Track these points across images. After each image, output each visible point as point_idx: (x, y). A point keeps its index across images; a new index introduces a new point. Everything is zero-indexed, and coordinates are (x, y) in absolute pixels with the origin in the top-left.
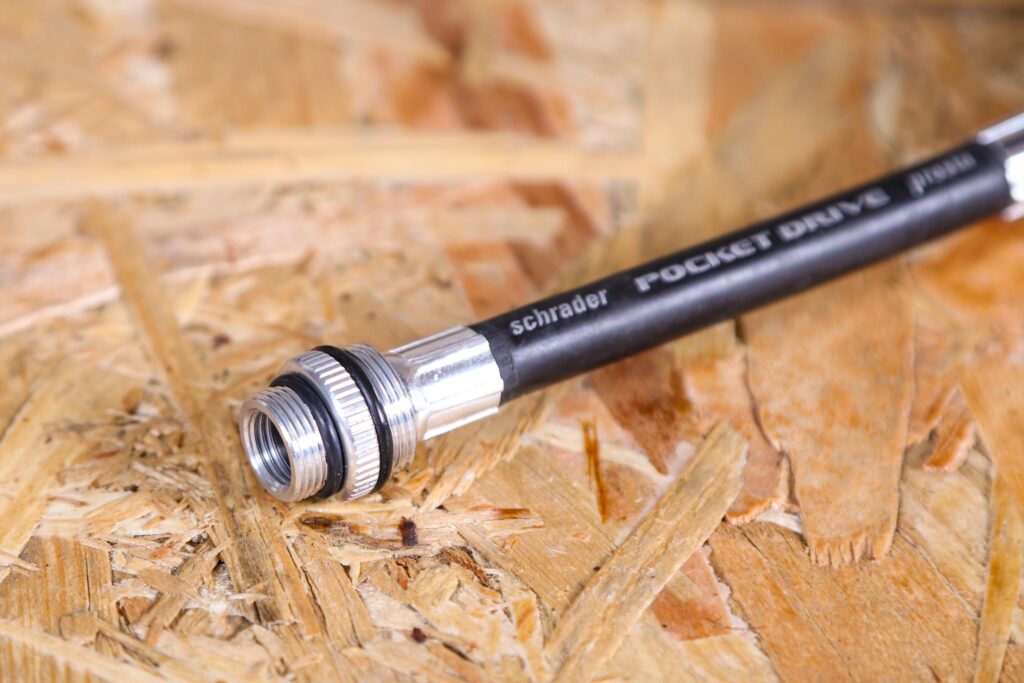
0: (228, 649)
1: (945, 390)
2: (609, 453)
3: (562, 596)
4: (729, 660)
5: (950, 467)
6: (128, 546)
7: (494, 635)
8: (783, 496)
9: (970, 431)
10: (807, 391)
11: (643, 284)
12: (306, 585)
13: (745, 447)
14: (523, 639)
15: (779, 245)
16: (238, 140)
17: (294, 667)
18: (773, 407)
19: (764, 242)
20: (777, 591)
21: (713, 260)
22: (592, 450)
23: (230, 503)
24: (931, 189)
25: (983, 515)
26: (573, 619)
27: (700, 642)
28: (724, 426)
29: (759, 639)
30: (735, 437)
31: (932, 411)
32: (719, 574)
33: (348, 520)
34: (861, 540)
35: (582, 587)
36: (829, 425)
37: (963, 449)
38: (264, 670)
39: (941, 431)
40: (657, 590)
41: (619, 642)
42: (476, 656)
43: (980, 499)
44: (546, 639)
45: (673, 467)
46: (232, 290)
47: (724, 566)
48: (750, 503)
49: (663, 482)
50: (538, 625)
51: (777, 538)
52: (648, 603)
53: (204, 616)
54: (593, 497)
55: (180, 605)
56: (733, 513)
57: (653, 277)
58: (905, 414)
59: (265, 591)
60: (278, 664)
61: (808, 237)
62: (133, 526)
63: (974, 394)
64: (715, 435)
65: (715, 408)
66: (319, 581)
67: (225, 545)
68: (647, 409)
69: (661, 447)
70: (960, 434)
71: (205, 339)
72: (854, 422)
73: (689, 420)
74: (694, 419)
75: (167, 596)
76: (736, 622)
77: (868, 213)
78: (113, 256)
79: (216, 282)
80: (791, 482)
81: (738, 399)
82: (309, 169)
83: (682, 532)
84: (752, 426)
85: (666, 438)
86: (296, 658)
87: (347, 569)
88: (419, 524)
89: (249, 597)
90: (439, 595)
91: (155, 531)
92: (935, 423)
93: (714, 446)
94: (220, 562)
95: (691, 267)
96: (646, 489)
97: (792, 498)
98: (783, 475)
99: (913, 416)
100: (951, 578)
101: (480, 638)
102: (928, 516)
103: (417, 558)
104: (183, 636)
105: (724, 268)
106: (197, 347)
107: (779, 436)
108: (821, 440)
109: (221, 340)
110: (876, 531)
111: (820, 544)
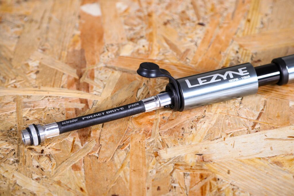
0: (11, 166)
1: (128, 138)
2: (76, 142)
3: (60, 163)
4: (79, 175)
5: (123, 149)
6: (3, 149)
7: (48, 168)
8: (98, 151)
9: (129, 144)
10: (108, 136)
11: (83, 119)
12: (25, 158)
13: (96, 143)
14: (52, 169)
15: (106, 114)
16: (42, 88)
17: (19, 169)
18: (102, 138)
19: (103, 114)
20: (90, 165)
21: (95, 116)
22: (74, 142)
23: (19, 144)
24: (131, 108)
25: (125, 157)
26: (60, 166)
27: (76, 172)
28: (94, 140)
29: (85, 172)
30: (95, 142)
31: (125, 140)
32: (84, 162)
33: (35, 149)
34: (106, 159)
35: (63, 162)
36: (109, 141)
37: (126, 147)
38: (14, 169)
39: (125, 144)
40: (74, 163)
41: (65, 170)
42: (44, 170)
43: (125, 154)
44: (55, 169)
45: (84, 145)
46: (32, 112)
47: (85, 161)
48: (92, 152)
49: (82, 147)
50: (55, 167)
51: (94, 157)
52: (71, 165)
53: (9, 161)
54: (71, 149)
55: (6, 159)
56: (89, 153)
57: (85, 118)
58: (120, 141)
59: (19, 158)
60: (17, 169)
61: (110, 113)
62: (4, 147)
63: (132, 139)
64: (92, 141)
65: (94, 137)
66: (27, 157)
67: (16, 151)
68: (84, 136)
69: (84, 142)
70: (127, 145)
71: (25, 119)
72: (113, 141)
73: (89, 139)
74: (90, 138)
75: (5, 157)
76: (83, 169)
77: (121, 111)
78: (17, 105)
79: (30, 110)
80: (100, 149)
81: (98, 136)
82: (51, 94)
83: (81, 155)
84: (98, 140)
85: (85, 141)
86: (19, 168)
87: (32, 156)
88: (45, 150)
89: (16, 159)
90: (43, 161)
91: (7, 148)
92: (124, 142)
93: (91, 143)
94: (15, 153)
95: (91, 117)
96: (79, 148)
97: (99, 152)
98: (99, 148)
99: (122, 141)
100: (116, 166)
101: (46, 168)
102: (117, 156)
103: (42, 155)
104: (5, 164)
105: (96, 117)
106: (24, 120)
107: (101, 142)
108: (107, 143)
109: (28, 120)
110: (108, 158)
111: (100, 159)
